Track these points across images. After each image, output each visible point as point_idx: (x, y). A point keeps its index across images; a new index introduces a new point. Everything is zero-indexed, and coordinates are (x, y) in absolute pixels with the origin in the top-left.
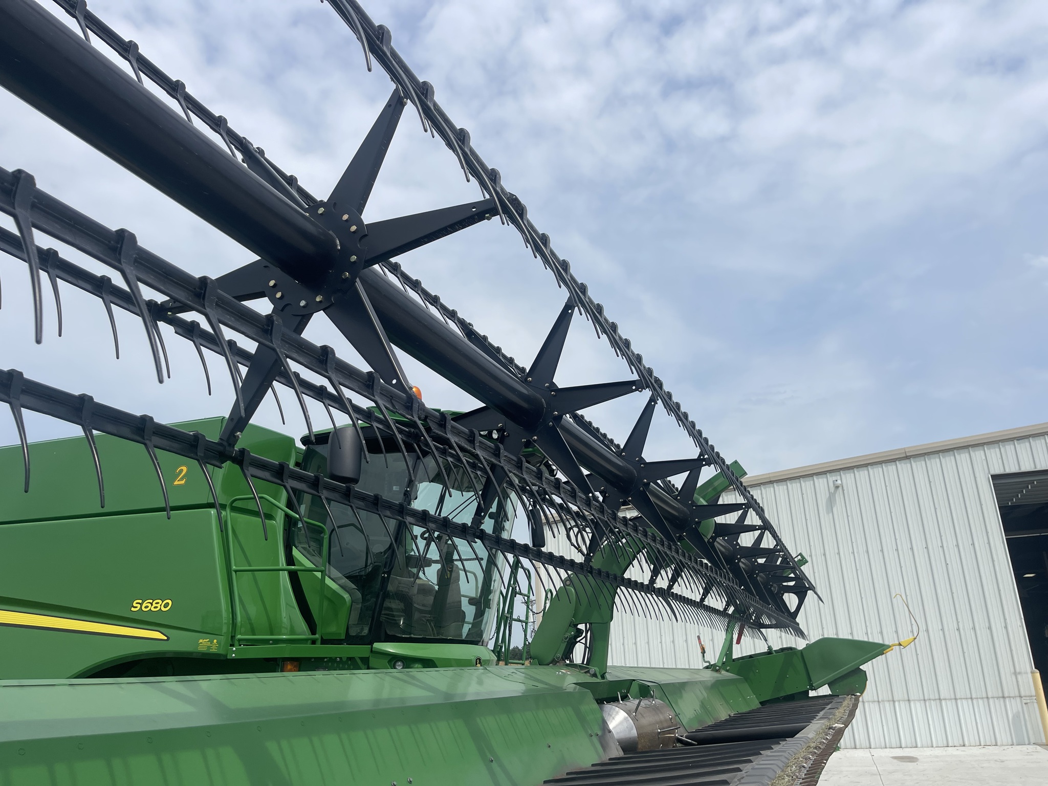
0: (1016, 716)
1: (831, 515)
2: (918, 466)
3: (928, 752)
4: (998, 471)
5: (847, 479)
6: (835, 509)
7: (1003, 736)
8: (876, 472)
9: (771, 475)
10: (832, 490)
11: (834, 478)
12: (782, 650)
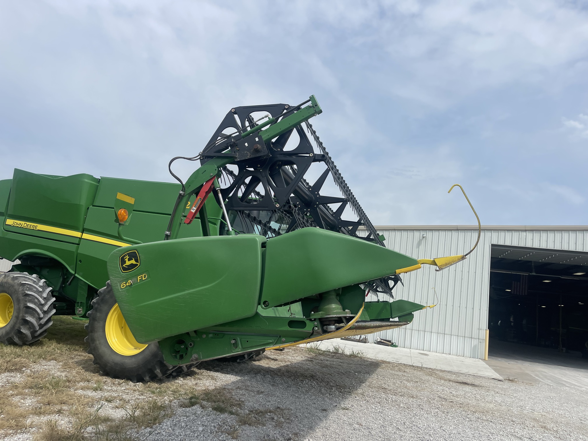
0: (475, 347)
1: (418, 249)
2: (461, 234)
3: (434, 354)
4: (495, 242)
5: (429, 234)
6: (420, 247)
7: (467, 353)
8: (442, 233)
9: (395, 227)
10: (421, 238)
11: (423, 233)
12: (383, 301)
